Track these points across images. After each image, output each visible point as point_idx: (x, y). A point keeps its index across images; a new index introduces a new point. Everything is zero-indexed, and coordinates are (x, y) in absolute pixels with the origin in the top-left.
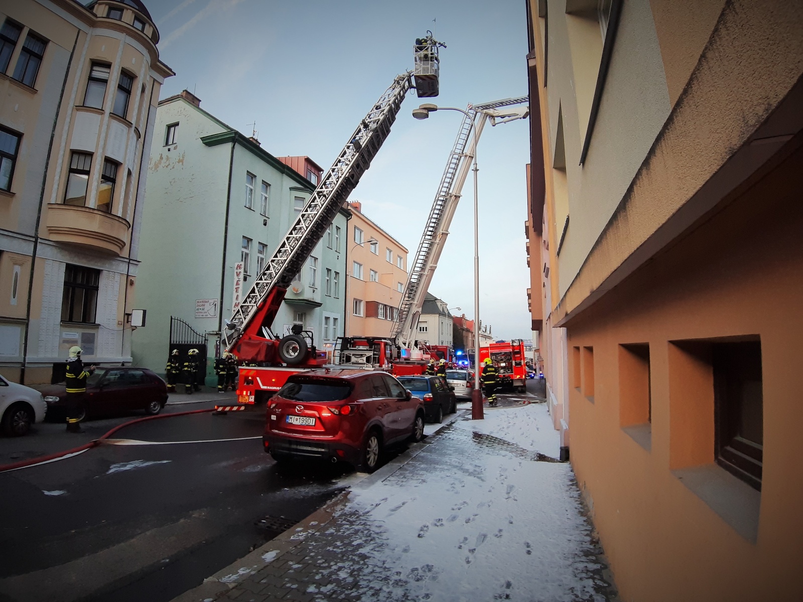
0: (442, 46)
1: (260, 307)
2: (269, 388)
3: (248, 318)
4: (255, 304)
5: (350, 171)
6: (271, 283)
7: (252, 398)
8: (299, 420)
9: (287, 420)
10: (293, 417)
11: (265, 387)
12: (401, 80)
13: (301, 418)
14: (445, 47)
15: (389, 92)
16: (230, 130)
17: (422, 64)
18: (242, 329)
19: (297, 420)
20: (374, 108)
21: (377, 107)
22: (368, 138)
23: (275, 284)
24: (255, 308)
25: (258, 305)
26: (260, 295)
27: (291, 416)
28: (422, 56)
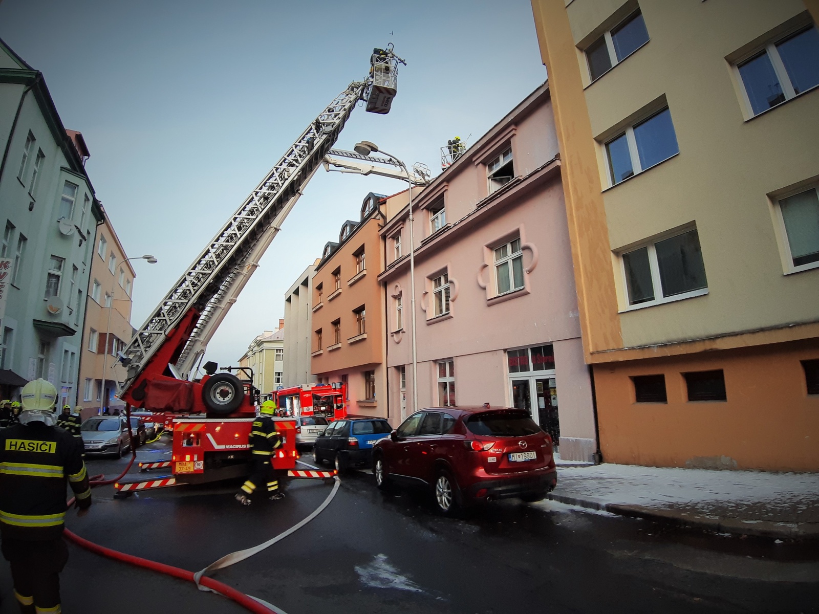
0: (402, 63)
1: (169, 336)
2: (228, 447)
3: (151, 351)
4: (163, 332)
5: (299, 174)
6: (187, 303)
7: (199, 465)
8: (521, 456)
9: (510, 459)
10: (515, 454)
11: (222, 447)
12: (356, 88)
13: (523, 453)
14: (405, 64)
15: (343, 96)
16: (26, 68)
17: (382, 76)
18: (141, 366)
19: (519, 457)
20: (327, 110)
21: (330, 109)
22: (322, 141)
23: (194, 304)
24: (162, 338)
25: (166, 333)
26: (170, 320)
27: (513, 454)
28: (383, 67)
